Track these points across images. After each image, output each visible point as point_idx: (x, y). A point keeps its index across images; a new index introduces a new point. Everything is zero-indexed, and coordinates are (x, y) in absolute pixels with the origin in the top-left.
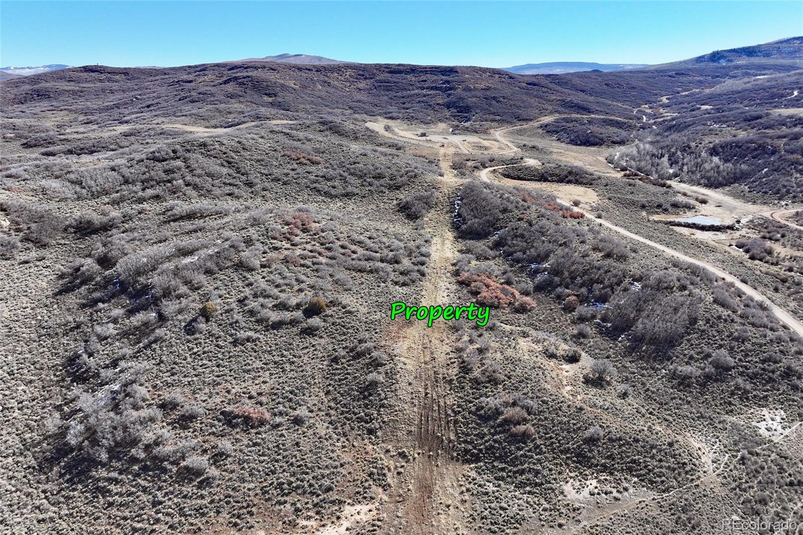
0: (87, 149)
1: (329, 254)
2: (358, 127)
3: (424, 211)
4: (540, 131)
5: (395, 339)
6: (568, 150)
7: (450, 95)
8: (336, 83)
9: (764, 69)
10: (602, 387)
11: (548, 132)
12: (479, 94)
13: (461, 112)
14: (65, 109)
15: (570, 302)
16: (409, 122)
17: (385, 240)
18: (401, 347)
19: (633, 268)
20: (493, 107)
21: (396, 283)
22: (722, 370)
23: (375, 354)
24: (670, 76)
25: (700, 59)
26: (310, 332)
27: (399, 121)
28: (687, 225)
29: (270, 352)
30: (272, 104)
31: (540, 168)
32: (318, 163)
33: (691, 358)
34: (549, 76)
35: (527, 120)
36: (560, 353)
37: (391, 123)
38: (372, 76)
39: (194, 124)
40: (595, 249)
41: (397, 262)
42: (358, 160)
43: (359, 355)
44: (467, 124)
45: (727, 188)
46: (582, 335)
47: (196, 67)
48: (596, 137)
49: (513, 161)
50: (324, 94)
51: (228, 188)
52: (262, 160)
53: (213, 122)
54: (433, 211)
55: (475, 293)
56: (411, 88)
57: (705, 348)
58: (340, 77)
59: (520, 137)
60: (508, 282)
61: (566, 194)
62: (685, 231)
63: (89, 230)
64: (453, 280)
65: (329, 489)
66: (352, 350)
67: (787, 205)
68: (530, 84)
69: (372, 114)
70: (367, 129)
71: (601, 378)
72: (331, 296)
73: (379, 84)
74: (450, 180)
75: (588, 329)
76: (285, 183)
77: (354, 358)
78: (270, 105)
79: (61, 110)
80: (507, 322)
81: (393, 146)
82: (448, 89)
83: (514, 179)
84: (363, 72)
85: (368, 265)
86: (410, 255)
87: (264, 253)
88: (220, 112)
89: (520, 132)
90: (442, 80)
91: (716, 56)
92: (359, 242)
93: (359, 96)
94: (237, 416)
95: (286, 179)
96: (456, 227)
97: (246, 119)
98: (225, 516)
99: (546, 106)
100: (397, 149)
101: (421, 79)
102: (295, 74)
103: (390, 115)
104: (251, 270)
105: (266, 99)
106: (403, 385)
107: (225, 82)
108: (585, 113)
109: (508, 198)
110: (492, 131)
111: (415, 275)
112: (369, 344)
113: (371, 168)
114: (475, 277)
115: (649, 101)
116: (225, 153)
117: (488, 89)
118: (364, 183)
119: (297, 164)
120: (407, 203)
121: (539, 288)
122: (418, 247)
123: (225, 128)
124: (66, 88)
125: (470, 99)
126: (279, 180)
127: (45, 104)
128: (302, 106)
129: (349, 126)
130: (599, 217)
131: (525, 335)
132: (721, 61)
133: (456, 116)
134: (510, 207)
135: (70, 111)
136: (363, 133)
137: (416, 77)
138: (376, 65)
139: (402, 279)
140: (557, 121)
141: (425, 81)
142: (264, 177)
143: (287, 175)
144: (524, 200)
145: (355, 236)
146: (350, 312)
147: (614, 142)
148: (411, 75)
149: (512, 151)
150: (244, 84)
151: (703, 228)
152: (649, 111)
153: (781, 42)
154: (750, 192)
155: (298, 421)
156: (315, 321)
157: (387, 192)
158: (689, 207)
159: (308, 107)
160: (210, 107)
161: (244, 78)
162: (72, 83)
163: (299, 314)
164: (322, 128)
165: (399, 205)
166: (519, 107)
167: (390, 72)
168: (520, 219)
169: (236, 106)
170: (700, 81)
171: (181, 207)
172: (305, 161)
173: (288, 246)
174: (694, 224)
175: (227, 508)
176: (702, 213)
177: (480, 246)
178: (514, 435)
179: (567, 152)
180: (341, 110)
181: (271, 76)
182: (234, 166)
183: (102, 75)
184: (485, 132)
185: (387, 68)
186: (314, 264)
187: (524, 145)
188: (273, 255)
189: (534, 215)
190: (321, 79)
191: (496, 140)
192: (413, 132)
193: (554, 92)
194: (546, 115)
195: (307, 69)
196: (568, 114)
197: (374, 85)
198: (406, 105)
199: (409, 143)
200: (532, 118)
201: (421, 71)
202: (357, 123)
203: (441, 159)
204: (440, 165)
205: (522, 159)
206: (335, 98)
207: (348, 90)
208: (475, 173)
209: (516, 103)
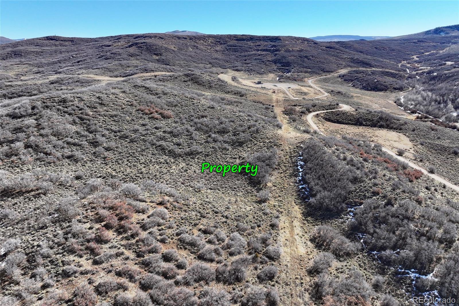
0: (16, 94)
2: (212, 78)
3: (267, 175)
4: (339, 79)
6: (363, 94)
7: (276, 54)
8: (202, 47)
11: (345, 80)
12: (296, 54)
13: (284, 66)
14: (26, 64)
16: (249, 73)
20: (305, 63)
24: (414, 43)
25: (427, 33)
27: (242, 72)
31: (354, 113)
32: (169, 117)
34: (339, 42)
35: (329, 72)
37: (237, 74)
38: (225, 42)
39: (103, 74)
42: (206, 113)
44: (289, 75)
47: (116, 37)
48: (382, 85)
49: (331, 107)
50: (193, 54)
51: (71, 149)
56: (250, 50)
58: (204, 43)
59: (326, 84)
61: (384, 140)
68: (328, 47)
69: (225, 67)
70: (219, 79)
73: (229, 47)
76: (131, 141)
78: (157, 62)
79: (24, 64)
81: (237, 93)
82: (275, 50)
83: (334, 122)
84: (219, 40)
88: (122, 66)
89: (325, 80)
90: (270, 45)
91: (438, 31)
92: (191, 244)
93: (216, 55)
95: (134, 136)
97: (138, 71)
99: (341, 62)
100: (241, 96)
101: (257, 44)
102: (175, 41)
103: (236, 68)
105: (155, 57)
107: (130, 46)
108: (367, 66)
110: (306, 79)
113: (217, 122)
115: (406, 59)
117: (301, 51)
118: (209, 139)
119: (149, 118)
124: (33, 50)
125: (290, 58)
126: (127, 137)
127: (17, 60)
128: (177, 62)
129: (206, 77)
132: (442, 33)
133: (281, 69)
136: (215, 83)
137: (253, 43)
138: (228, 35)
140: (350, 73)
141: (259, 45)
142: (112, 135)
145: (187, 232)
147: (395, 89)
148: (251, 42)
149: (324, 96)
150: (141, 48)
152: (409, 65)
157: (230, 149)
159: (182, 62)
160: (116, 62)
161: (142, 43)
162: (37, 47)
166: (323, 63)
167: (237, 40)
169: (134, 62)
170: (434, 46)
172: (157, 116)
179: (363, 96)
180: (204, 65)
181: (159, 43)
182: (85, 123)
183: (57, 42)
184: (301, 80)
185: (235, 37)
187: (332, 91)
190: (192, 44)
191: (310, 86)
192: (252, 80)
193: (345, 53)
194: (342, 69)
195: (183, 38)
196: (357, 68)
197: (226, 48)
198: (247, 62)
199: (249, 90)
200: (332, 70)
201: (257, 39)
202: (212, 75)
203: (274, 104)
204: (275, 111)
205: (338, 105)
206: (200, 57)
207: (209, 51)
208: (302, 118)
209: (321, 60)
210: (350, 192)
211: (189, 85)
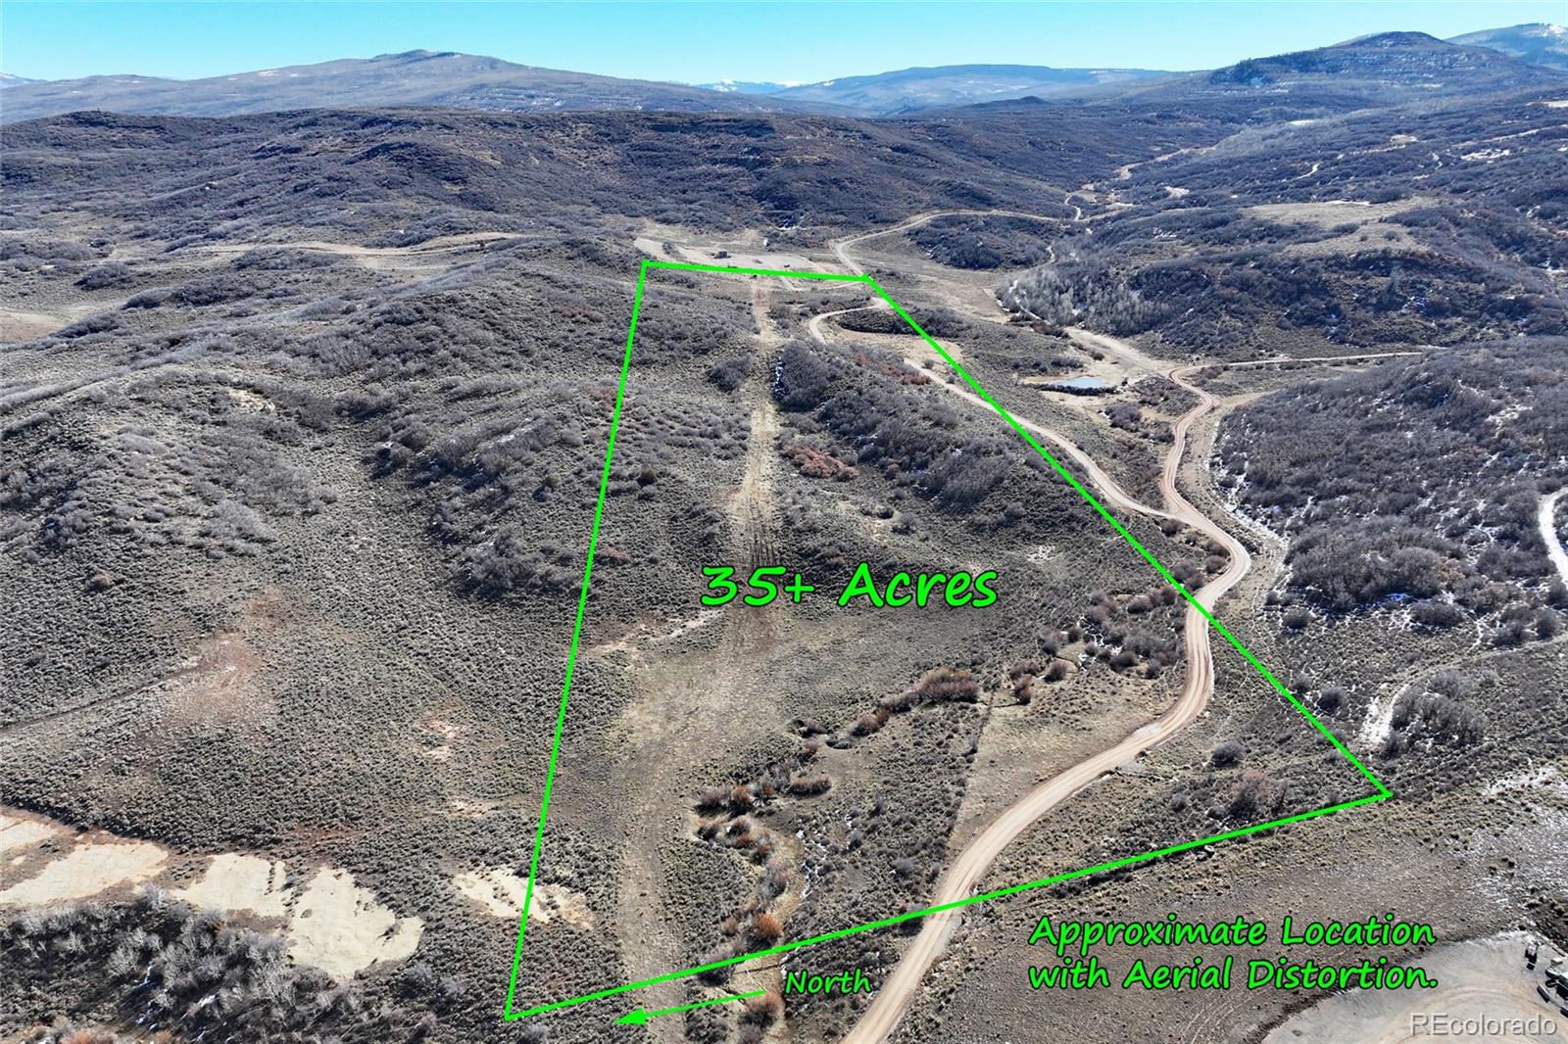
1: (647, 430)
3: (739, 381)
4: (907, 241)
5: (726, 502)
6: (943, 277)
7: (761, 175)
8: (562, 151)
9: (1313, 103)
10: (907, 534)
11: (919, 243)
12: (810, 173)
13: (782, 208)
15: (892, 470)
16: (696, 229)
17: (701, 414)
18: (731, 508)
19: (959, 435)
20: (833, 198)
21: (719, 457)
22: (1013, 518)
23: (708, 513)
24: (1148, 121)
26: (646, 498)
27: (680, 226)
28: (1062, 390)
29: (616, 514)
30: (462, 198)
31: (891, 313)
32: (599, 321)
33: (990, 510)
35: (887, 221)
36: (876, 511)
37: (670, 233)
38: (623, 137)
39: (344, 241)
40: (924, 418)
41: (717, 437)
43: (695, 515)
44: (790, 231)
45: (1139, 337)
46: (899, 497)
48: (990, 254)
49: (858, 303)
50: (545, 175)
51: (502, 358)
52: (530, 319)
53: (374, 236)
54: (749, 380)
55: (798, 465)
56: (694, 160)
57: (1004, 502)
58: (567, 140)
59: (878, 254)
60: (833, 455)
61: (919, 352)
62: (1054, 396)
63: (363, 413)
64: (776, 453)
65: (687, 601)
66: (688, 511)
67: (1198, 359)
68: (896, 149)
69: (634, 213)
70: (639, 252)
71: (908, 528)
72: (660, 468)
73: (638, 153)
74: (769, 338)
75: (905, 492)
76: (566, 350)
77: (691, 517)
78: (461, 202)
79: (76, 210)
80: (828, 489)
81: (682, 282)
82: (757, 164)
83: (856, 330)
84: (606, 127)
85: (688, 440)
86: (729, 430)
87: (583, 429)
88: (379, 216)
89: (876, 245)
90: (746, 146)
91: (1245, 71)
92: (675, 417)
93: (605, 178)
94: (605, 557)
95: (566, 344)
96: (777, 398)
97: (430, 230)
98: (613, 616)
99: (921, 195)
100: (689, 287)
101: (710, 143)
102: (487, 135)
103: (664, 215)
104: (576, 446)
105: (450, 188)
106: (737, 535)
107: (369, 155)
108: (982, 206)
109: (838, 361)
110: (831, 243)
111: (737, 449)
112: (701, 506)
113: (668, 325)
114: (798, 450)
115: (1098, 177)
116: (482, 312)
117: (825, 163)
118: (662, 346)
119: (573, 322)
120: (719, 371)
121: (863, 459)
122: (737, 422)
123: (399, 246)
124: (55, 160)
125: (795, 184)
126: (558, 345)
128: (514, 201)
129: (611, 248)
130: (951, 382)
131: (845, 499)
132: (1253, 82)
133: (773, 215)
134: (839, 372)
135: (94, 211)
136: (634, 261)
137: (701, 138)
138: (627, 114)
139: (724, 453)
140: (935, 224)
141: (718, 146)
142: (539, 342)
143: (566, 338)
144: (858, 365)
145: (669, 411)
146: (681, 482)
147: (1015, 263)
148: (693, 134)
149: (859, 281)
150: (406, 160)
151: (1079, 392)
152: (1091, 198)
153: (1360, 43)
154: (1162, 342)
155: (653, 561)
156: (649, 489)
157: (692, 358)
158: (1074, 365)
159: (524, 202)
160: (359, 206)
161: (402, 147)
162: (62, 150)
163: (634, 483)
164: (571, 253)
165: (708, 373)
166: (874, 198)
167: (655, 128)
168: (849, 388)
169: (404, 204)
170: (1198, 131)
171: (465, 384)
172: (583, 319)
173: (604, 422)
174: (1069, 387)
175: (614, 612)
176: (1089, 373)
177: (805, 418)
178: (829, 566)
179: (942, 282)
180: (581, 208)
181: (448, 143)
182: (499, 329)
183: (114, 132)
184: (821, 245)
185: (648, 119)
186: (635, 439)
187: (879, 270)
188: (593, 431)
189: (866, 382)
190: (535, 144)
191: (836, 261)
192: (706, 248)
193: (938, 165)
194: (919, 213)
195: (506, 124)
196: (955, 210)
197: (629, 155)
198: (689, 196)
199: (704, 275)
200: (895, 218)
201: (709, 127)
202: (622, 242)
203: (753, 301)
204: (754, 313)
205: (868, 299)
206: (565, 184)
207: (584, 165)
208: (802, 323)
209: (871, 190)
210: (825, 389)
211: (580, 266)
